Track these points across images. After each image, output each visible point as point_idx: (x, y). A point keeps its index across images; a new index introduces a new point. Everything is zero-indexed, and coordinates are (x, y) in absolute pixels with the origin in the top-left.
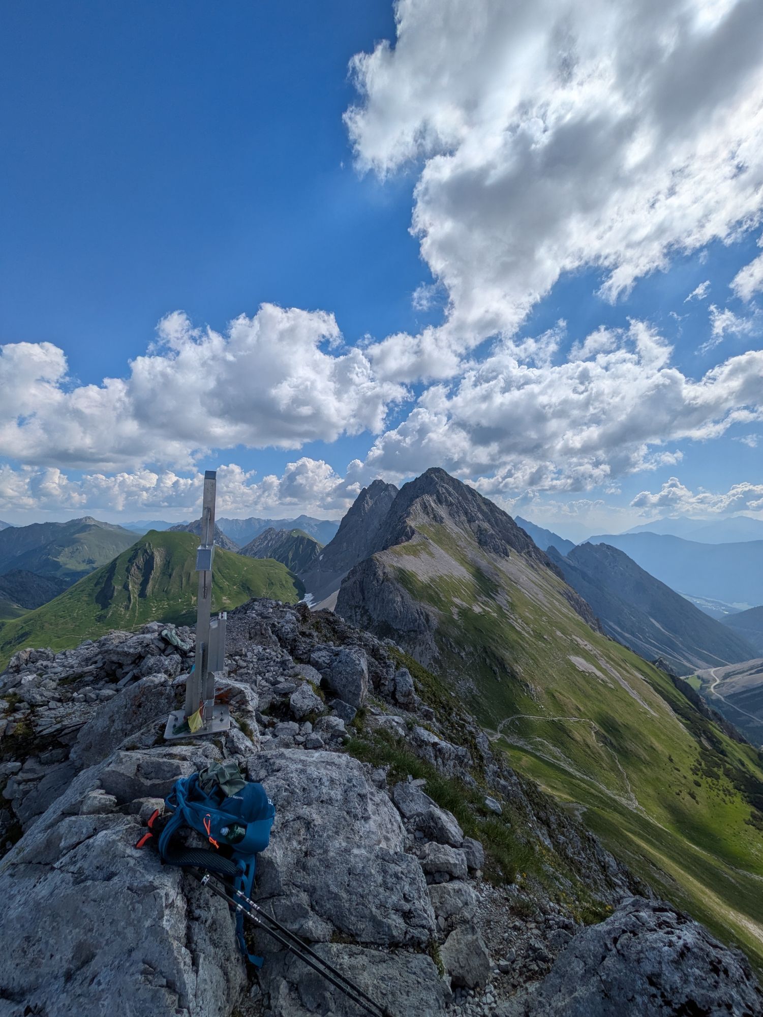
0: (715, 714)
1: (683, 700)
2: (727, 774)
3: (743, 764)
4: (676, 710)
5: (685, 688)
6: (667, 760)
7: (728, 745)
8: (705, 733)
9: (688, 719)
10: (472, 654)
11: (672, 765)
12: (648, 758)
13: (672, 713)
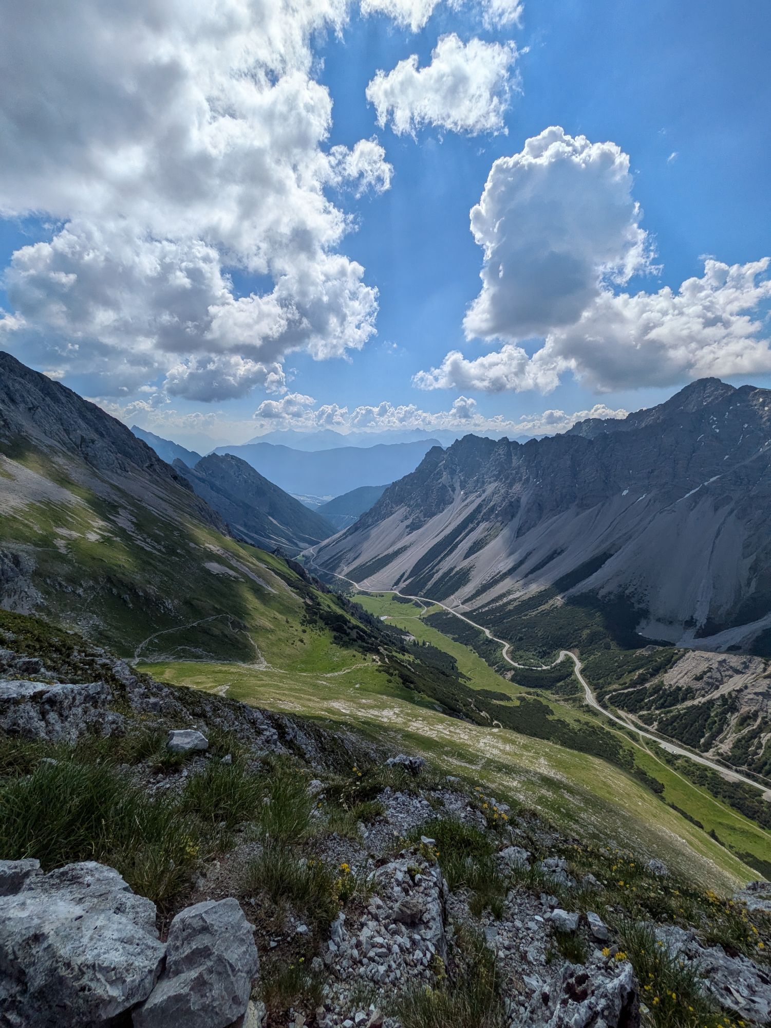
0: (314, 579)
1: (294, 575)
2: (321, 618)
3: (329, 607)
4: (290, 584)
5: (295, 566)
6: (284, 623)
7: (322, 598)
8: (308, 595)
9: (297, 588)
10: (92, 588)
11: (288, 625)
12: (272, 627)
13: (289, 588)
